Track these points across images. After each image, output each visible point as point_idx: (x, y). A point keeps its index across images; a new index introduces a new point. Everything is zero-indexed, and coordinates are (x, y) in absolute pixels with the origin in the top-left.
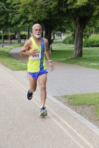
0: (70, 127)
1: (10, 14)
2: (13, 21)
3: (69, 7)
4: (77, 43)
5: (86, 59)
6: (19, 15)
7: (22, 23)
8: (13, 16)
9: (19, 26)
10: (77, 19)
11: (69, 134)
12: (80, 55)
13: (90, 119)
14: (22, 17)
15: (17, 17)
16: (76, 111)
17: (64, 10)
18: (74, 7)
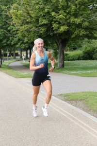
0: (71, 115)
1: (11, 38)
2: (12, 43)
3: (55, 32)
4: (60, 58)
5: (67, 69)
6: (17, 38)
7: (19, 44)
8: (13, 39)
9: (17, 46)
10: (60, 41)
11: (72, 120)
12: (63, 66)
13: (83, 110)
14: (19, 40)
15: (16, 39)
16: (72, 104)
17: (51, 34)
18: (59, 32)
